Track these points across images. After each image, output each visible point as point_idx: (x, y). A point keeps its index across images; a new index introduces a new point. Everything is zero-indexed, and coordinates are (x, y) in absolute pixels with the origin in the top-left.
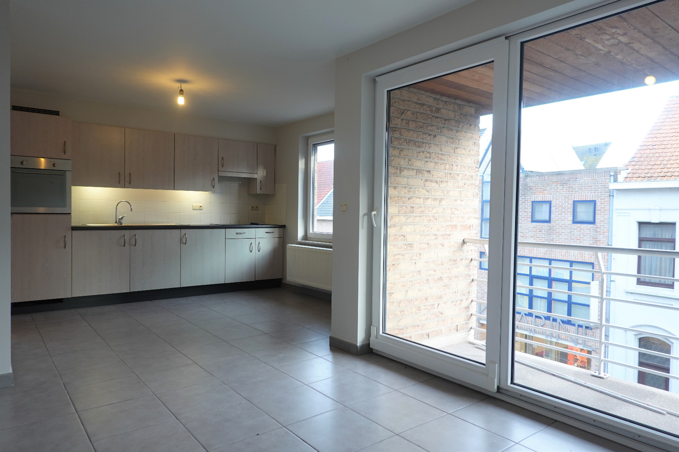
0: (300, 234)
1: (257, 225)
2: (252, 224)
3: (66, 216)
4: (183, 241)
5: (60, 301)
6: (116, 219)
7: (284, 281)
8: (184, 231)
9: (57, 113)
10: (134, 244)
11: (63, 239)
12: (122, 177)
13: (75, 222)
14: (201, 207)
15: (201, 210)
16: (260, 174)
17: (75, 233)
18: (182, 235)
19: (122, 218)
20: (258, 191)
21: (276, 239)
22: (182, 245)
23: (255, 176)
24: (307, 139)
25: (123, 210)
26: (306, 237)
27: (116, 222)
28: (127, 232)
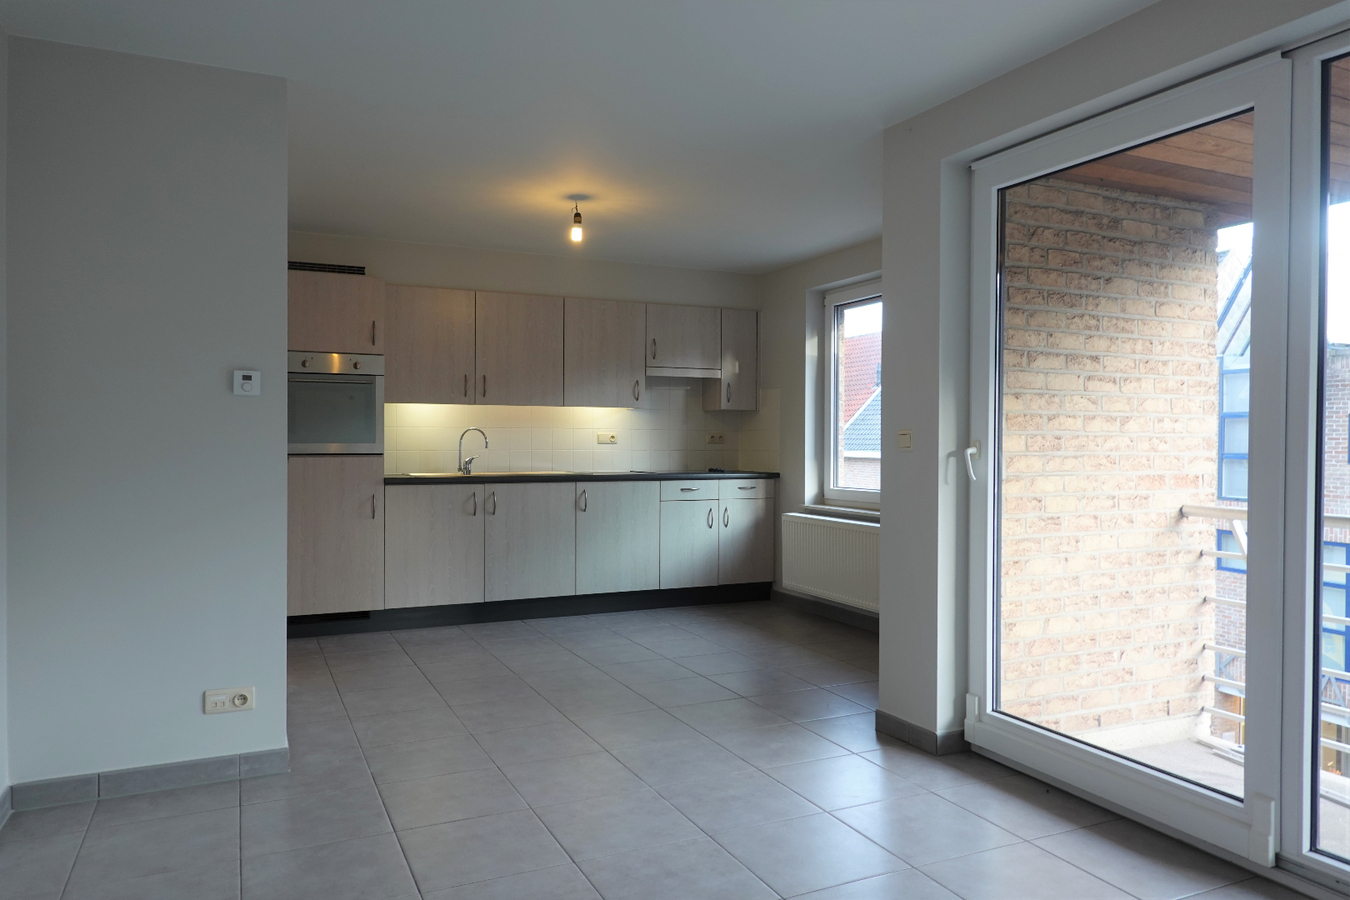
0: (810, 490)
1: (722, 472)
2: (711, 471)
3: (376, 458)
4: (580, 506)
5: (365, 615)
6: (460, 462)
7: (776, 588)
8: (581, 486)
9: (360, 271)
10: (492, 510)
11: (370, 503)
12: (471, 383)
13: (391, 469)
14: (613, 437)
15: (613, 443)
16: (727, 370)
17: (390, 489)
18: (579, 493)
19: (470, 461)
20: (724, 405)
21: (761, 503)
22: (580, 514)
23: (718, 375)
24: (823, 295)
25: (473, 447)
26: (821, 498)
27: (460, 469)
28: (478, 488)
